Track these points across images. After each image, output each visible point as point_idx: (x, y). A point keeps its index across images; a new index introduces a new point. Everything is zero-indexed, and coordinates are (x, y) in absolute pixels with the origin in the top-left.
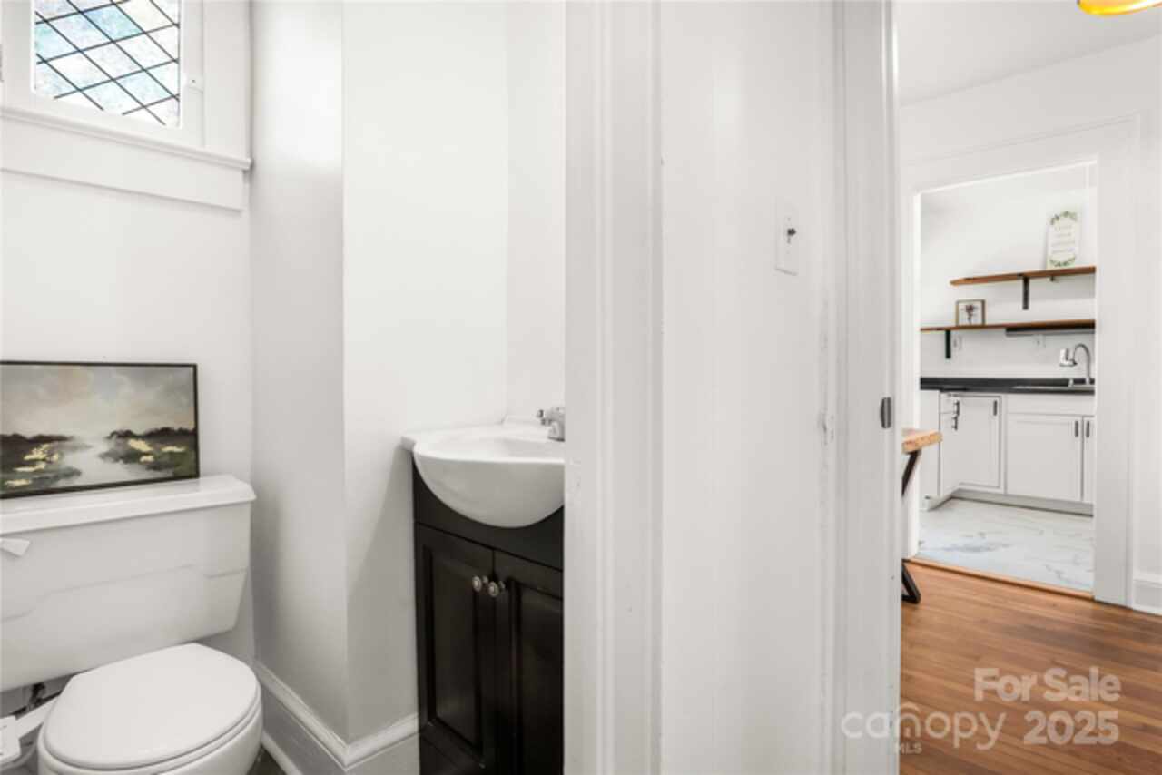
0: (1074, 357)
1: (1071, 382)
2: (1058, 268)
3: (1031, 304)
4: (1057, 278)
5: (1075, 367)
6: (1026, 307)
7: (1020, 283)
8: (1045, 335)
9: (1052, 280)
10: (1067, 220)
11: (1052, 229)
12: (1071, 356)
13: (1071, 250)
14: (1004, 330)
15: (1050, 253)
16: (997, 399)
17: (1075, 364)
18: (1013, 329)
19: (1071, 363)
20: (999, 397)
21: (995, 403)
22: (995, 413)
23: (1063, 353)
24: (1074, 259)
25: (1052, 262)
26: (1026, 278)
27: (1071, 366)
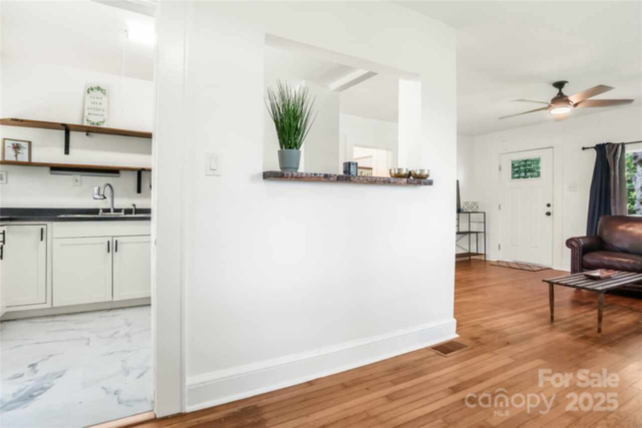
0: (104, 193)
1: (101, 211)
2: (92, 126)
3: (71, 150)
4: (90, 133)
5: (105, 200)
6: (67, 152)
7: (62, 133)
8: (82, 175)
9: (87, 135)
10: (98, 93)
11: (88, 96)
12: (101, 193)
13: (102, 115)
14: (48, 169)
15: (86, 113)
16: (44, 227)
17: (105, 198)
18: (56, 169)
19: (102, 197)
20: (46, 225)
21: (42, 230)
22: (42, 240)
23: (96, 189)
24: (104, 122)
25: (88, 120)
26: (67, 129)
27: (102, 199)
